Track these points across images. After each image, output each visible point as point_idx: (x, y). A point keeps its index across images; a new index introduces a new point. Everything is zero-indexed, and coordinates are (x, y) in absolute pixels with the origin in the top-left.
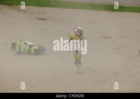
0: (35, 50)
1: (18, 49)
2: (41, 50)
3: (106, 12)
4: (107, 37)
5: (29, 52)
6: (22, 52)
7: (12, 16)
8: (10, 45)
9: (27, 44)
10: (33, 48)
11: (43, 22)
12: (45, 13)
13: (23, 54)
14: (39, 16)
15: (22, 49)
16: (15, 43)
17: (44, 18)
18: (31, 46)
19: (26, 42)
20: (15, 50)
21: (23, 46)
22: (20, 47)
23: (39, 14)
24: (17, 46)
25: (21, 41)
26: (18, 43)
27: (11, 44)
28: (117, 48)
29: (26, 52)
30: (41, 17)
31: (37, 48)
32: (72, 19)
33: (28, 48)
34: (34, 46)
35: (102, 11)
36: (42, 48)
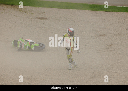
0: (35, 47)
1: (19, 46)
2: (41, 47)
3: (100, 12)
4: (101, 35)
5: (30, 49)
6: (23, 49)
7: (14, 15)
8: (12, 43)
9: (28, 41)
10: (33, 45)
11: (42, 21)
12: (44, 13)
13: (24, 50)
14: (38, 16)
15: (23, 46)
16: (16, 40)
17: (43, 17)
18: (31, 43)
19: (27, 39)
20: (17, 47)
21: (24, 43)
22: (21, 44)
23: (39, 13)
24: (19, 43)
25: (22, 38)
26: (20, 40)
27: (13, 41)
28: (110, 45)
29: (27, 48)
30: (41, 17)
31: (37, 45)
32: (68, 19)
33: (28, 45)
34: (34, 43)
35: (96, 11)
36: (41, 45)
